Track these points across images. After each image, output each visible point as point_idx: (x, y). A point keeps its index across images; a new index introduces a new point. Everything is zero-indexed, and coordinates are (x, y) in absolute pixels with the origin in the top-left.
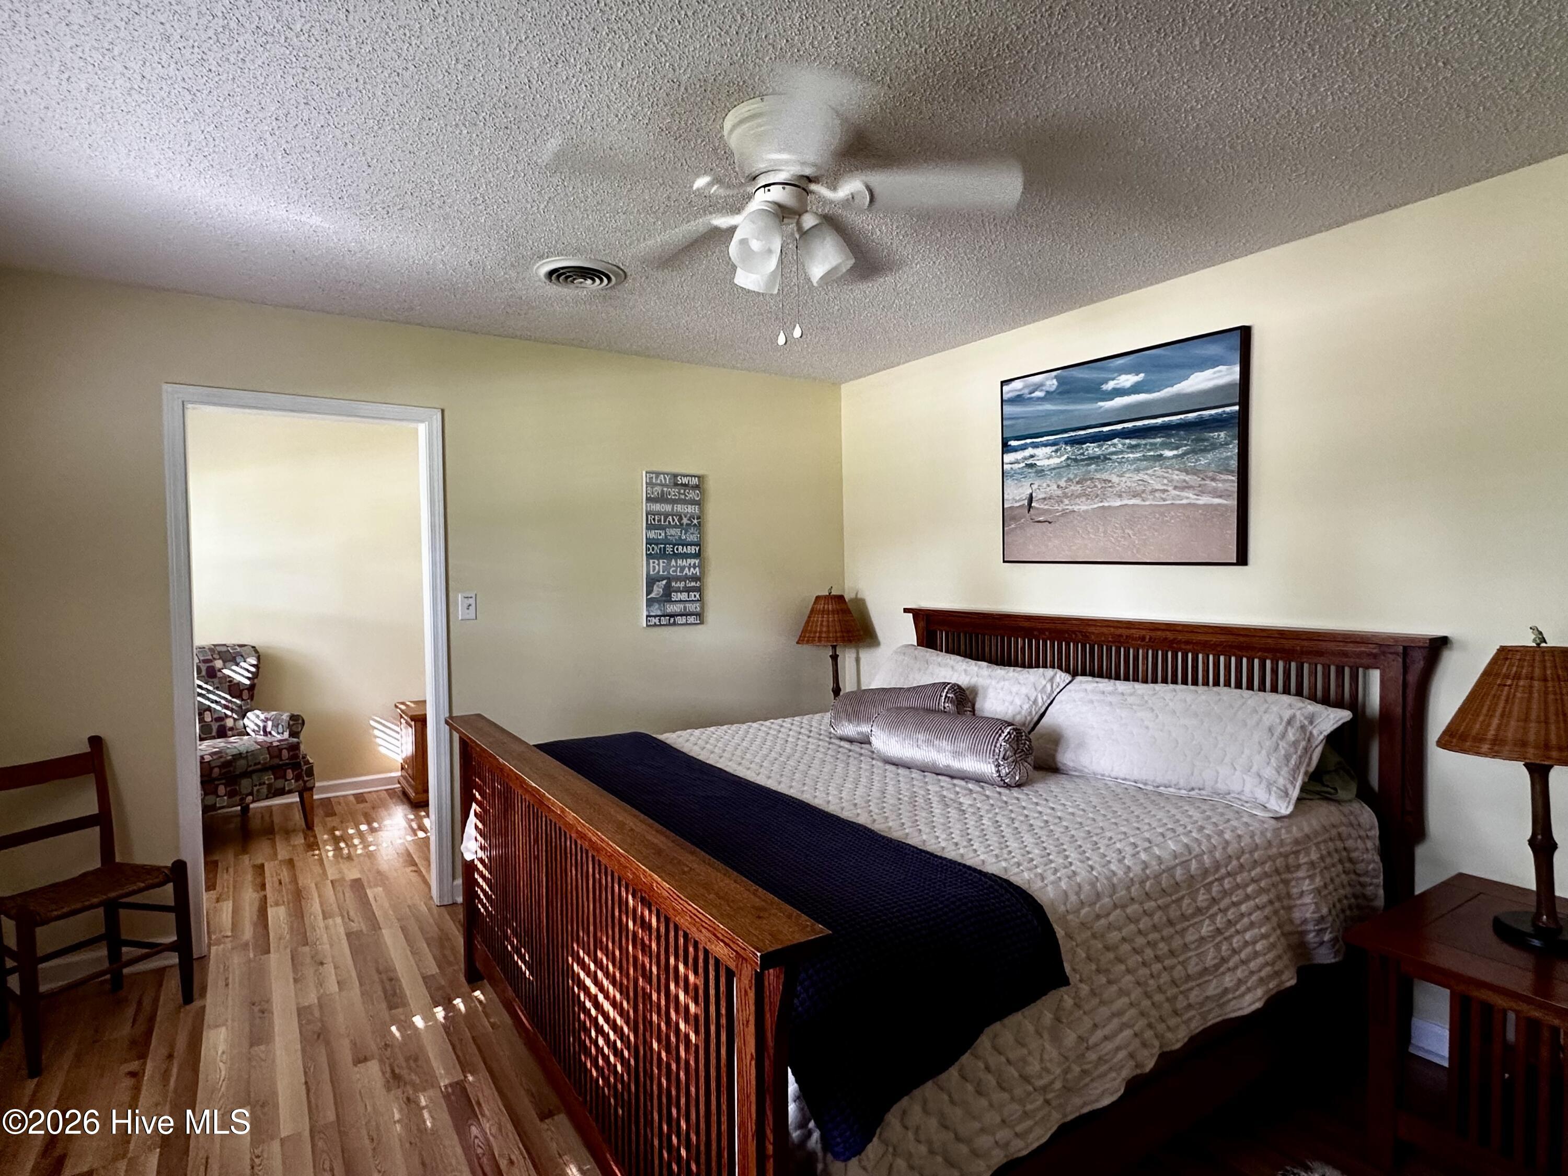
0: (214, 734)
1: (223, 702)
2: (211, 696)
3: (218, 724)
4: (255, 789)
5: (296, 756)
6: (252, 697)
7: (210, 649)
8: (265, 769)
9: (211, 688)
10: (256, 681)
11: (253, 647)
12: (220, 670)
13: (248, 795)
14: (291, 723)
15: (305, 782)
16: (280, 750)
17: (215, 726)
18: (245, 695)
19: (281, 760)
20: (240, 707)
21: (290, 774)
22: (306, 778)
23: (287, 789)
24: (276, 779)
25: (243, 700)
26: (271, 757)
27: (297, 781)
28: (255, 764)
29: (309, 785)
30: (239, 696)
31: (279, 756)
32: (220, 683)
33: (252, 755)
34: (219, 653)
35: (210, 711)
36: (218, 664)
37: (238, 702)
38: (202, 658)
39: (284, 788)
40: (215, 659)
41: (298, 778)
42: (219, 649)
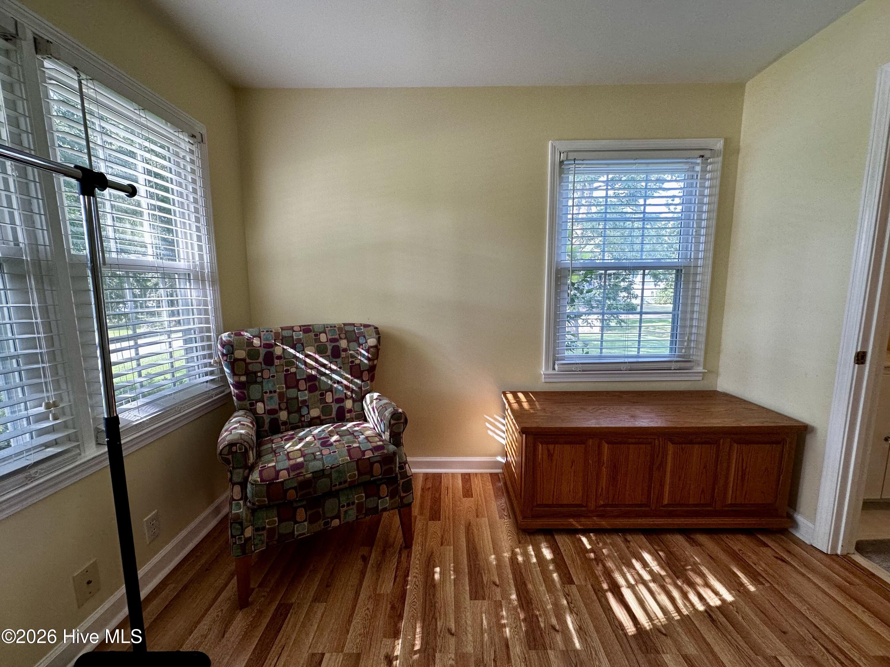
0: (334, 415)
1: (345, 382)
2: (334, 376)
3: (338, 405)
4: (343, 510)
5: (391, 471)
6: (372, 379)
7: (340, 329)
8: (353, 486)
9: (334, 367)
10: (375, 362)
11: (376, 328)
12: (345, 350)
13: (333, 518)
14: (393, 422)
15: (402, 498)
16: (372, 464)
17: (335, 407)
18: (366, 376)
19: (373, 476)
20: (360, 388)
21: (384, 490)
22: (403, 494)
23: (380, 508)
24: (367, 497)
25: (363, 381)
26: (360, 474)
27: (392, 497)
28: (340, 484)
29: (405, 501)
30: (360, 377)
31: (370, 472)
32: (343, 364)
33: (339, 472)
34: (347, 332)
35: (332, 391)
36: (343, 344)
37: (358, 381)
38: (330, 337)
39: (377, 507)
40: (341, 338)
41: (393, 495)
42: (347, 328)
